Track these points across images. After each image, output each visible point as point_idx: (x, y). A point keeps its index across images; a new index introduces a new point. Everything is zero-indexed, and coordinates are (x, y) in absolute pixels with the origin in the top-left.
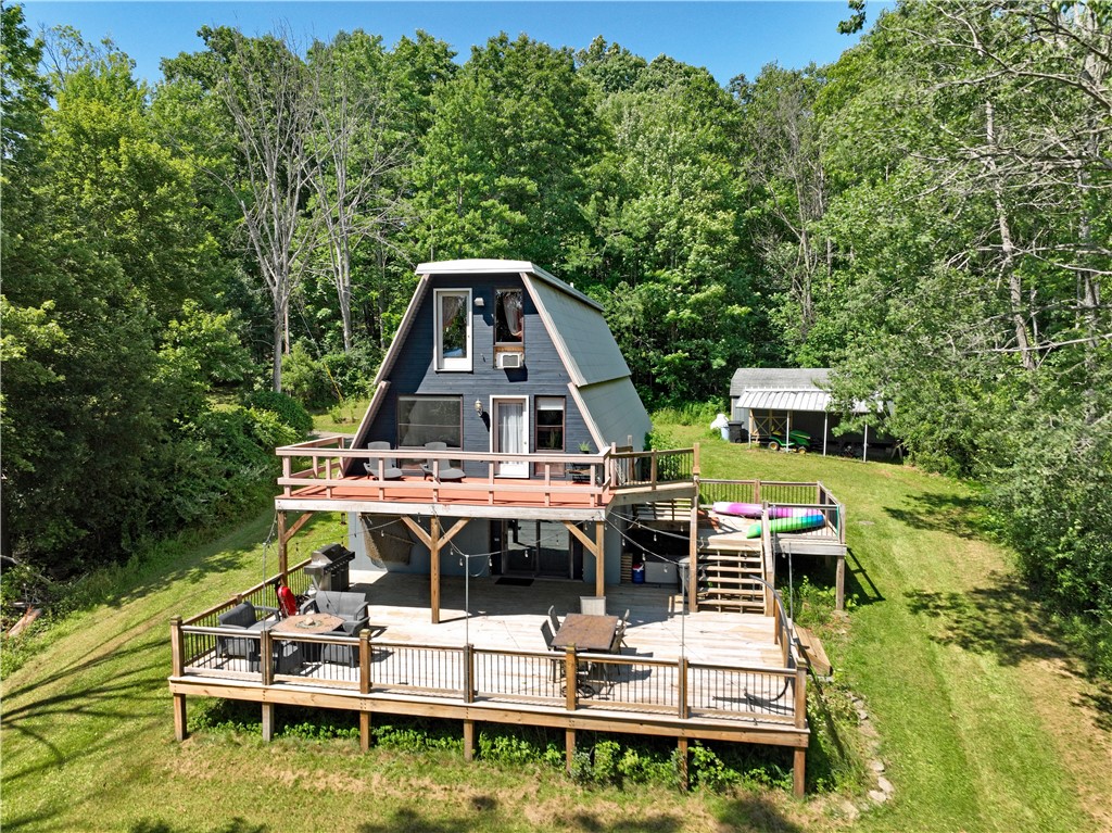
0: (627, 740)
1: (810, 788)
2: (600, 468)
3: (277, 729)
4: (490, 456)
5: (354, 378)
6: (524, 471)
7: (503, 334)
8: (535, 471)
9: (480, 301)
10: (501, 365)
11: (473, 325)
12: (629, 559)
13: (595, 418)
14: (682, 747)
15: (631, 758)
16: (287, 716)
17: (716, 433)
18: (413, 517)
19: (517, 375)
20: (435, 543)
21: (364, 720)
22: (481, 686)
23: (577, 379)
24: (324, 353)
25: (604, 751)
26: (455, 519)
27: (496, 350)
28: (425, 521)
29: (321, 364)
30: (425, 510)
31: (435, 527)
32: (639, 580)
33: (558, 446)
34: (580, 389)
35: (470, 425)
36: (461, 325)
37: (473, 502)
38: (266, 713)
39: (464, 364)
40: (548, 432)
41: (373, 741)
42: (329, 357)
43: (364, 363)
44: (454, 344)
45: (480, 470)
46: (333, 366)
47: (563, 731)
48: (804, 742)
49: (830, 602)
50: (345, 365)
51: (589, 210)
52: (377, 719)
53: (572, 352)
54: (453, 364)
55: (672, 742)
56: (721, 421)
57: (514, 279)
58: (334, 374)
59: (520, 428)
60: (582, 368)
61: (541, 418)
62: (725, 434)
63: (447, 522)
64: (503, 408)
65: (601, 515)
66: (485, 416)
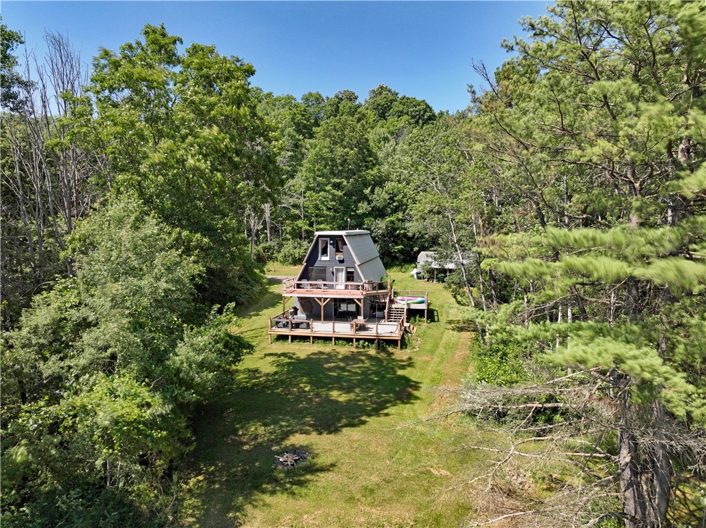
0: (366, 340)
1: (402, 348)
2: (363, 286)
3: (292, 341)
4: (334, 283)
5: (273, 254)
6: (343, 287)
7: (338, 251)
8: (346, 287)
9: (331, 242)
10: (337, 259)
11: (330, 248)
12: (372, 311)
13: (362, 273)
14: (376, 341)
15: (367, 343)
16: (294, 338)
17: (413, 276)
18: (317, 298)
19: (342, 262)
20: (322, 304)
21: (311, 338)
22: (335, 330)
23: (358, 263)
24: (260, 243)
25: (361, 342)
26: (327, 298)
27: (336, 255)
28: (320, 299)
29: (260, 248)
30: (320, 296)
31: (322, 300)
32: (374, 317)
33: (353, 281)
34: (358, 266)
35: (328, 275)
36: (326, 247)
37: (332, 294)
38: (290, 337)
39: (327, 258)
40: (350, 277)
41: (313, 342)
42: (263, 245)
43: (276, 247)
44: (325, 252)
45: (332, 287)
46: (265, 249)
47: (353, 338)
48: (400, 338)
49: (423, 322)
50: (269, 248)
51: (367, 191)
52: (314, 337)
53: (356, 255)
54: (325, 258)
55: (375, 340)
56: (414, 271)
57: (341, 236)
58: (264, 252)
59: (342, 276)
60: (359, 259)
61: (348, 273)
62: (415, 276)
63: (325, 299)
64: (338, 270)
65: (362, 297)
66: (333, 273)
